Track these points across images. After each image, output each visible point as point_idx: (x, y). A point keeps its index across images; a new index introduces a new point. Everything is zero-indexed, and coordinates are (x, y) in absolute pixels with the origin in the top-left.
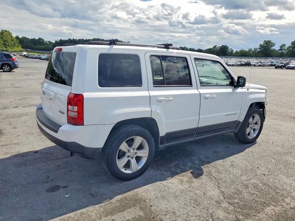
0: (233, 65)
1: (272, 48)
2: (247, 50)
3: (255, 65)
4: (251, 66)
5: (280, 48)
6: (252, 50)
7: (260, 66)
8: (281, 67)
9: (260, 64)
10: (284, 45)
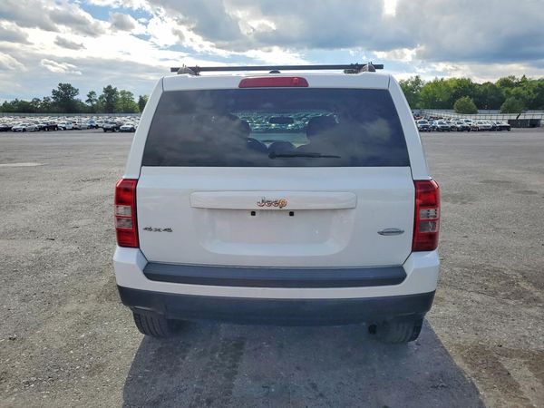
0: (24, 130)
1: (75, 98)
2: (30, 101)
3: (65, 129)
4: (58, 129)
5: (88, 98)
6: (39, 100)
7: (73, 129)
8: (113, 130)
9: (73, 125)
10: (92, 93)
